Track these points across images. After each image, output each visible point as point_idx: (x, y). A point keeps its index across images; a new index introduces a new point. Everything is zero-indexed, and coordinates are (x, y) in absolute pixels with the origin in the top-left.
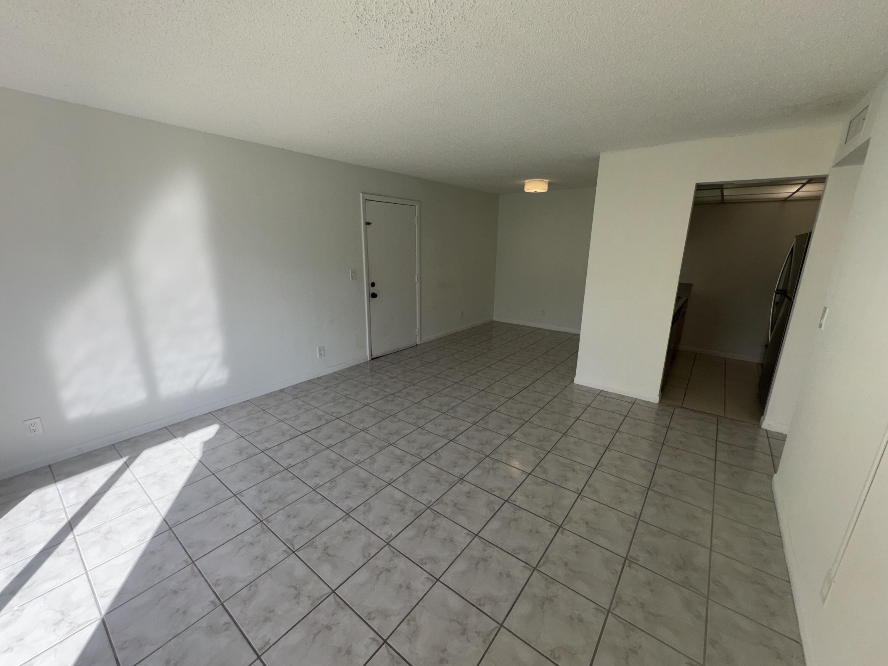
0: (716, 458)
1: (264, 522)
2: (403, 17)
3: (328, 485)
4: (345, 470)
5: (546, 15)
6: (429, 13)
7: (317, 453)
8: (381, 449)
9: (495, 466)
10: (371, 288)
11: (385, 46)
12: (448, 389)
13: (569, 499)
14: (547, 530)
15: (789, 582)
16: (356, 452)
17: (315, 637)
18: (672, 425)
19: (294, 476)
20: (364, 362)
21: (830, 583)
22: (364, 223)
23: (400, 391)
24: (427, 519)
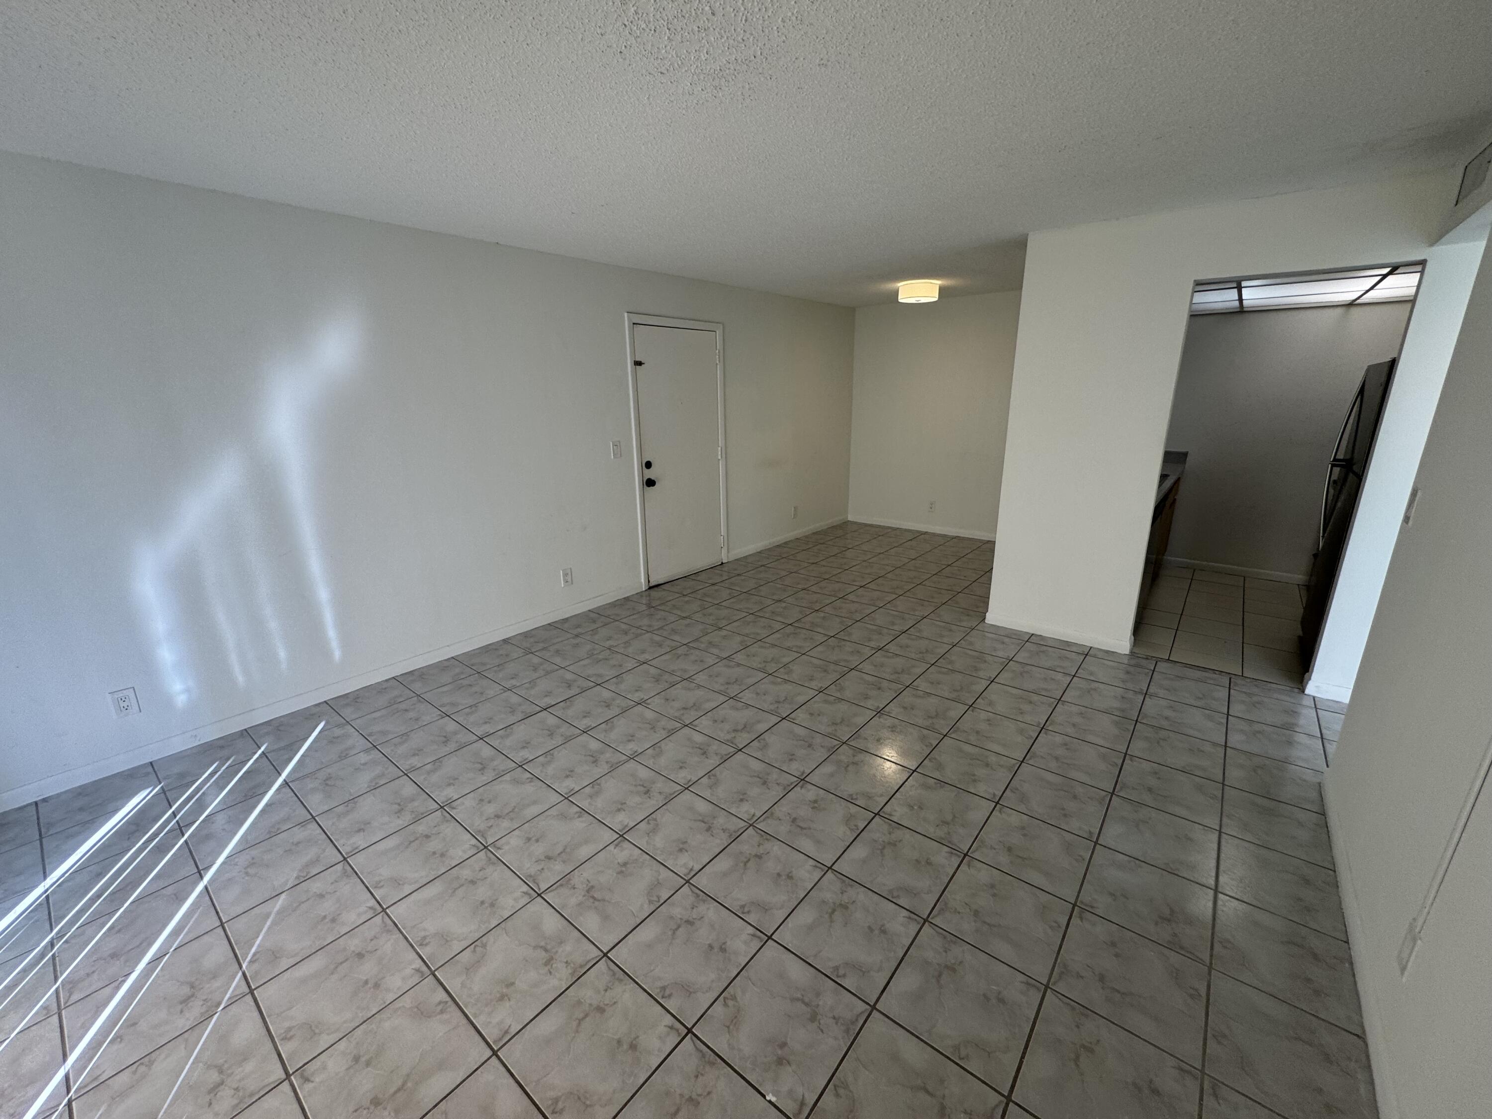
0: (1226, 743)
1: (489, 848)
2: (700, 21)
3: (588, 790)
4: (614, 767)
5: (937, 9)
6: (741, 14)
7: (568, 740)
8: (671, 733)
9: (856, 759)
10: (646, 471)
11: (668, 70)
12: (777, 635)
13: (979, 811)
14: (944, 860)
15: (1347, 942)
16: (631, 738)
17: (579, 1024)
18: (1151, 690)
19: (533, 776)
20: (637, 594)
21: (1414, 940)
22: (631, 362)
23: (697, 640)
24: (748, 844)
